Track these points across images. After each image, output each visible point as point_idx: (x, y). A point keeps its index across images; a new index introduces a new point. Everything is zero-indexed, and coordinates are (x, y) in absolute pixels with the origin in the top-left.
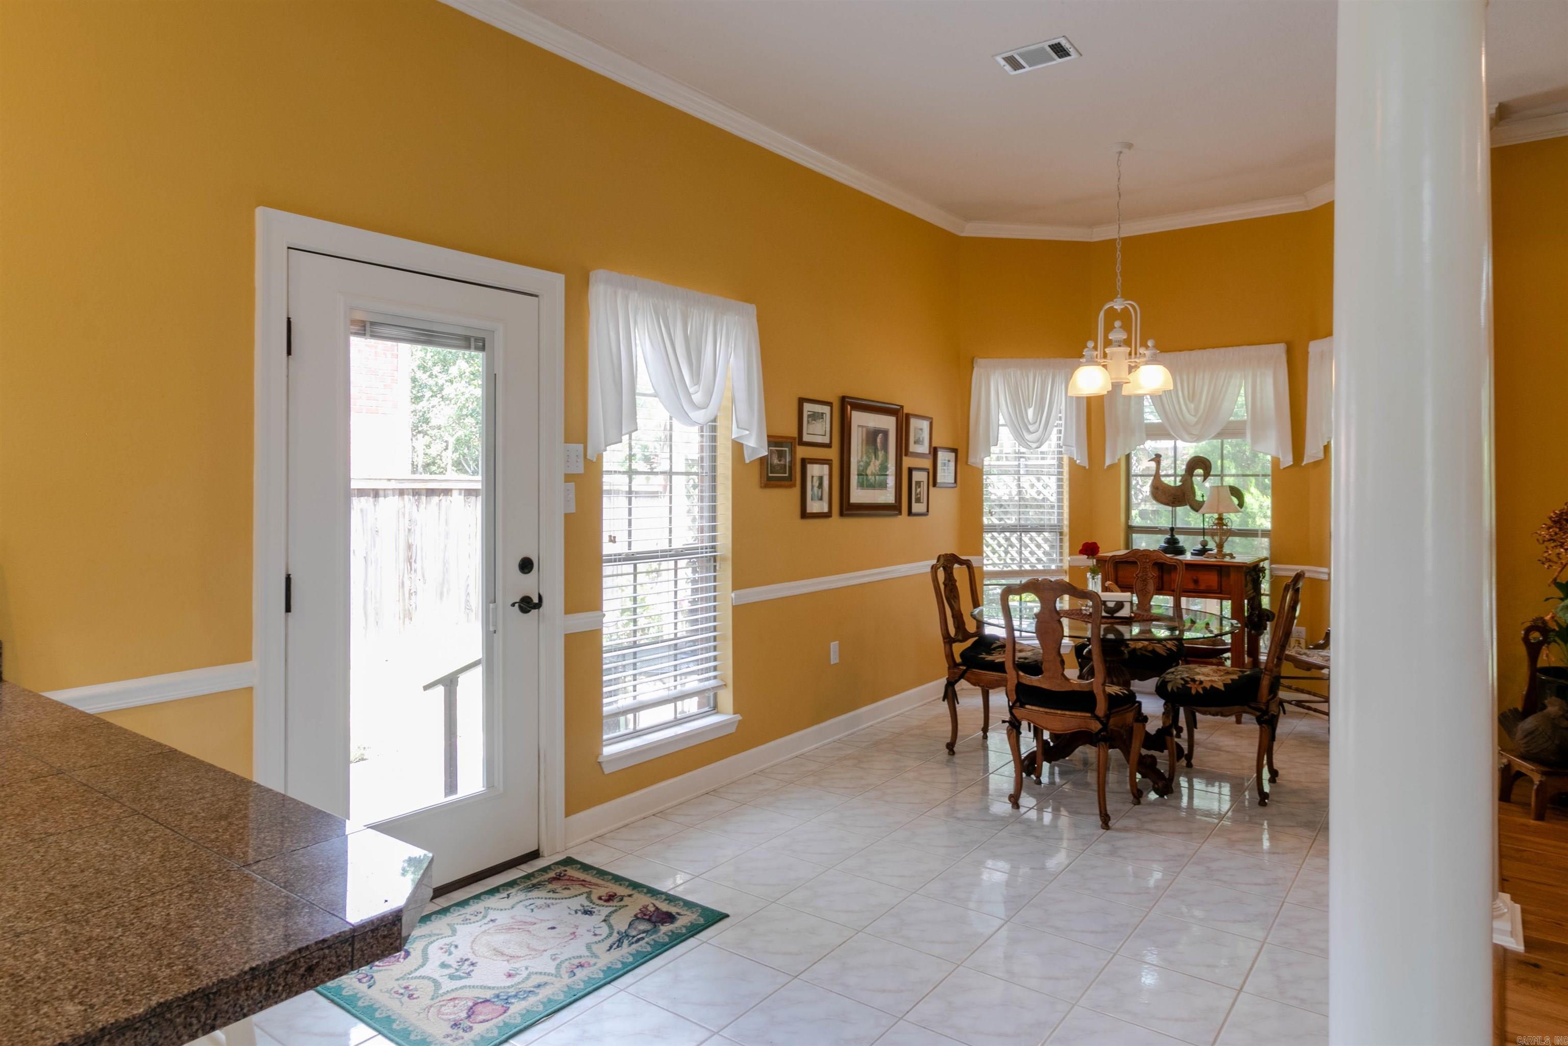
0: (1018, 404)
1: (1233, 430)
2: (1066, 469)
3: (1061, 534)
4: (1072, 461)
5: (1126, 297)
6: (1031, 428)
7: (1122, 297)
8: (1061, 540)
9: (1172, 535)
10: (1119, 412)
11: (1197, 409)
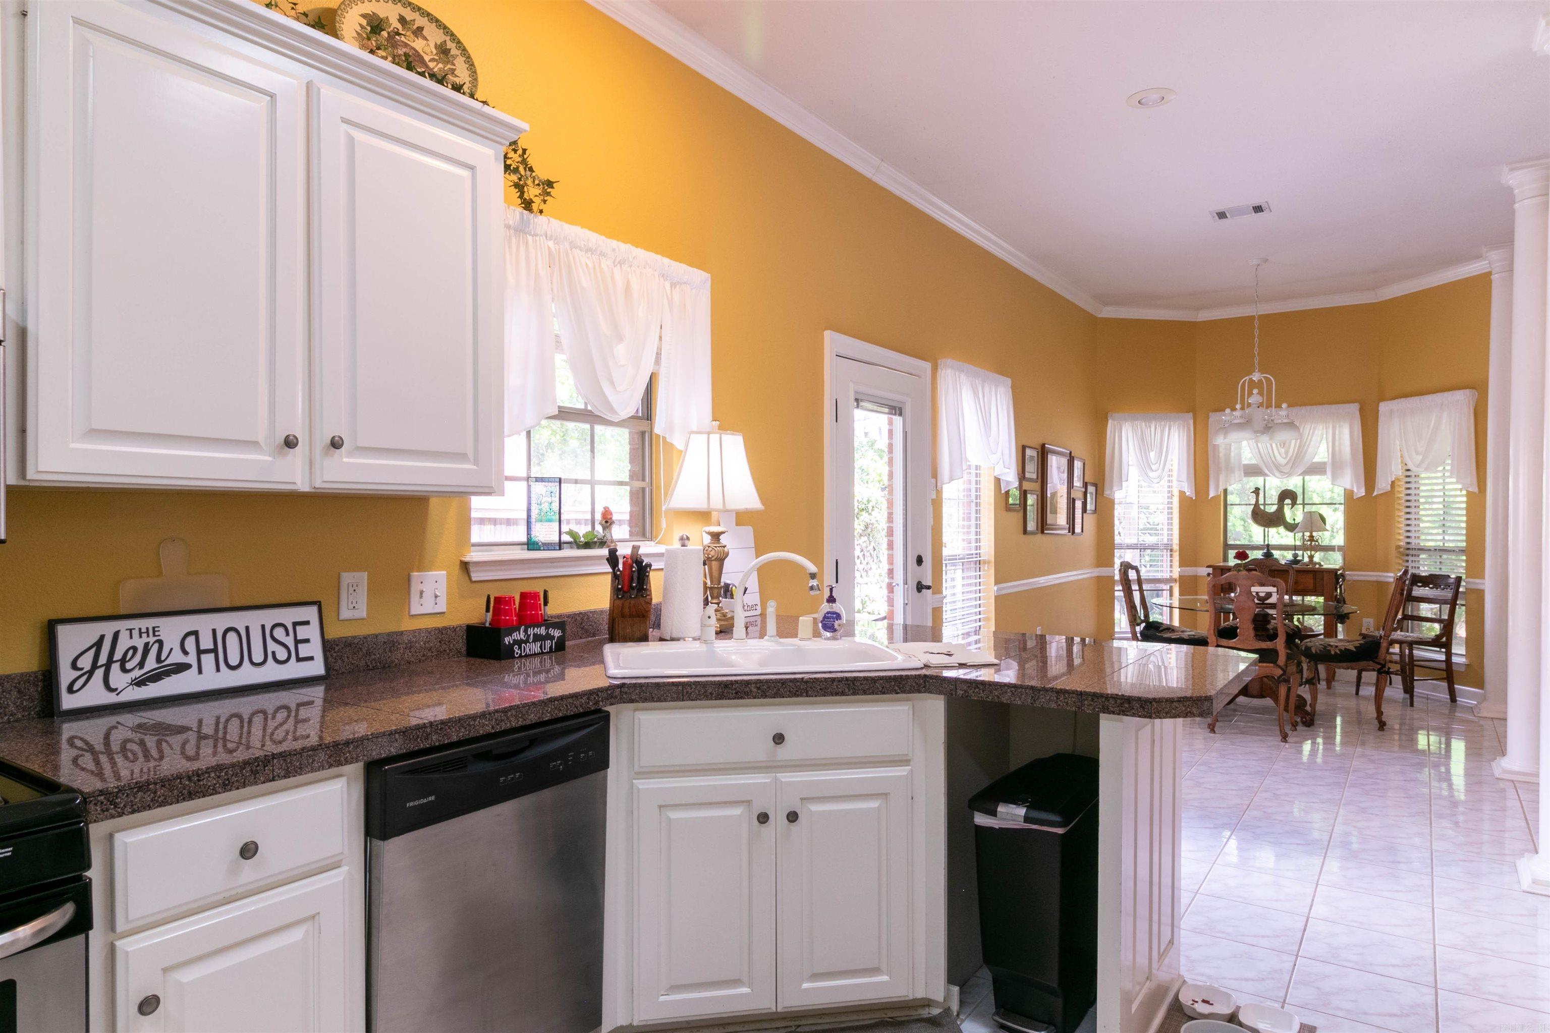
0: (1144, 446)
1: (1317, 469)
2: (1176, 501)
3: (1171, 550)
4: (1182, 494)
5: (1262, 371)
6: (1154, 467)
7: (1259, 371)
8: (1171, 556)
9: (1268, 550)
10: (1221, 455)
11: (1287, 453)
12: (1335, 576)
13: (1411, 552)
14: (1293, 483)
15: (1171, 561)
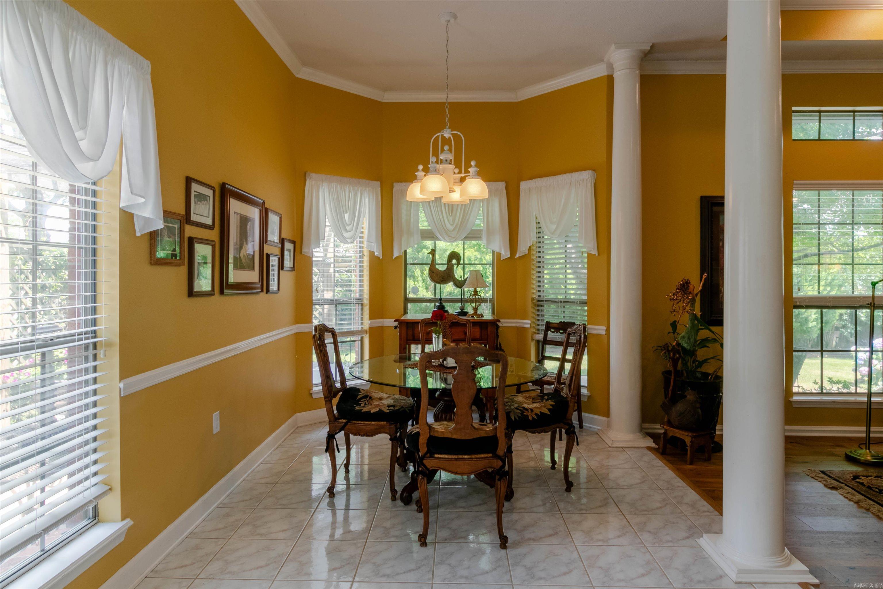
1: (475, 235)
2: (366, 259)
3: (362, 305)
4: (371, 253)
6: (348, 228)
7: (449, 128)
8: (362, 309)
9: (441, 303)
10: (403, 220)
11: (454, 220)
12: (494, 324)
13: (543, 303)
14: (457, 247)
15: (362, 314)
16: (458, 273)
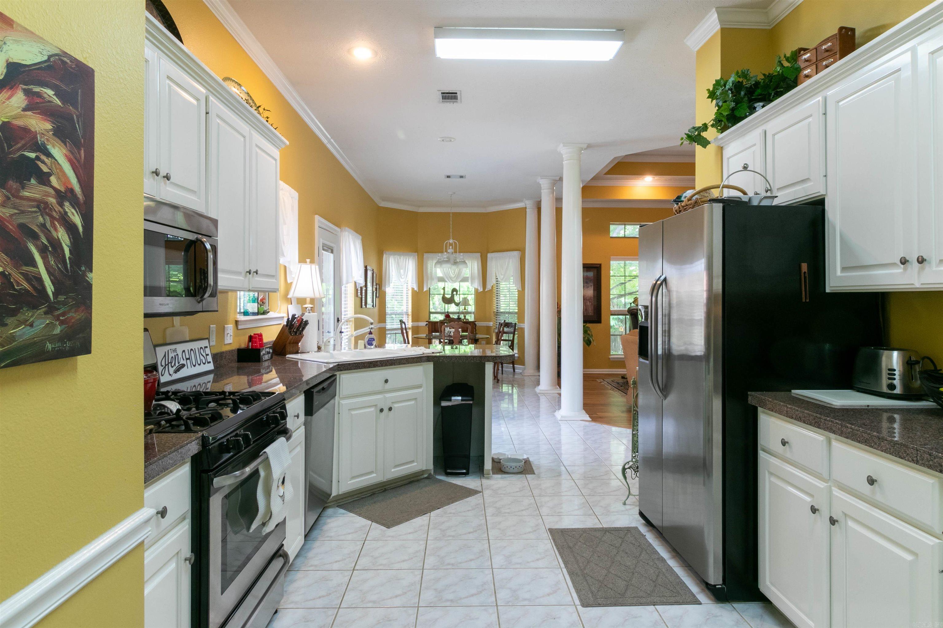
0: (399, 267)
1: (465, 280)
2: (410, 292)
4: (413, 289)
6: (402, 277)
7: (452, 239)
8: (408, 317)
9: (448, 314)
10: (429, 272)
11: (454, 272)
12: (473, 324)
13: (499, 314)
14: (456, 285)
15: (408, 320)
16: (457, 299)
